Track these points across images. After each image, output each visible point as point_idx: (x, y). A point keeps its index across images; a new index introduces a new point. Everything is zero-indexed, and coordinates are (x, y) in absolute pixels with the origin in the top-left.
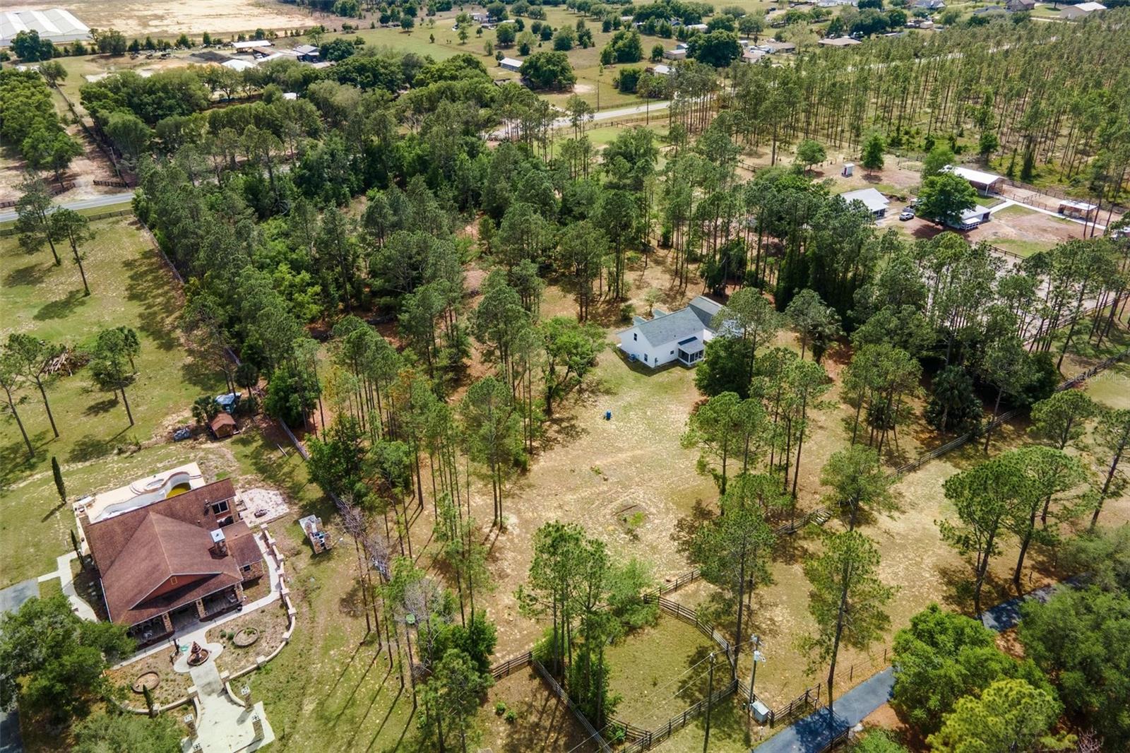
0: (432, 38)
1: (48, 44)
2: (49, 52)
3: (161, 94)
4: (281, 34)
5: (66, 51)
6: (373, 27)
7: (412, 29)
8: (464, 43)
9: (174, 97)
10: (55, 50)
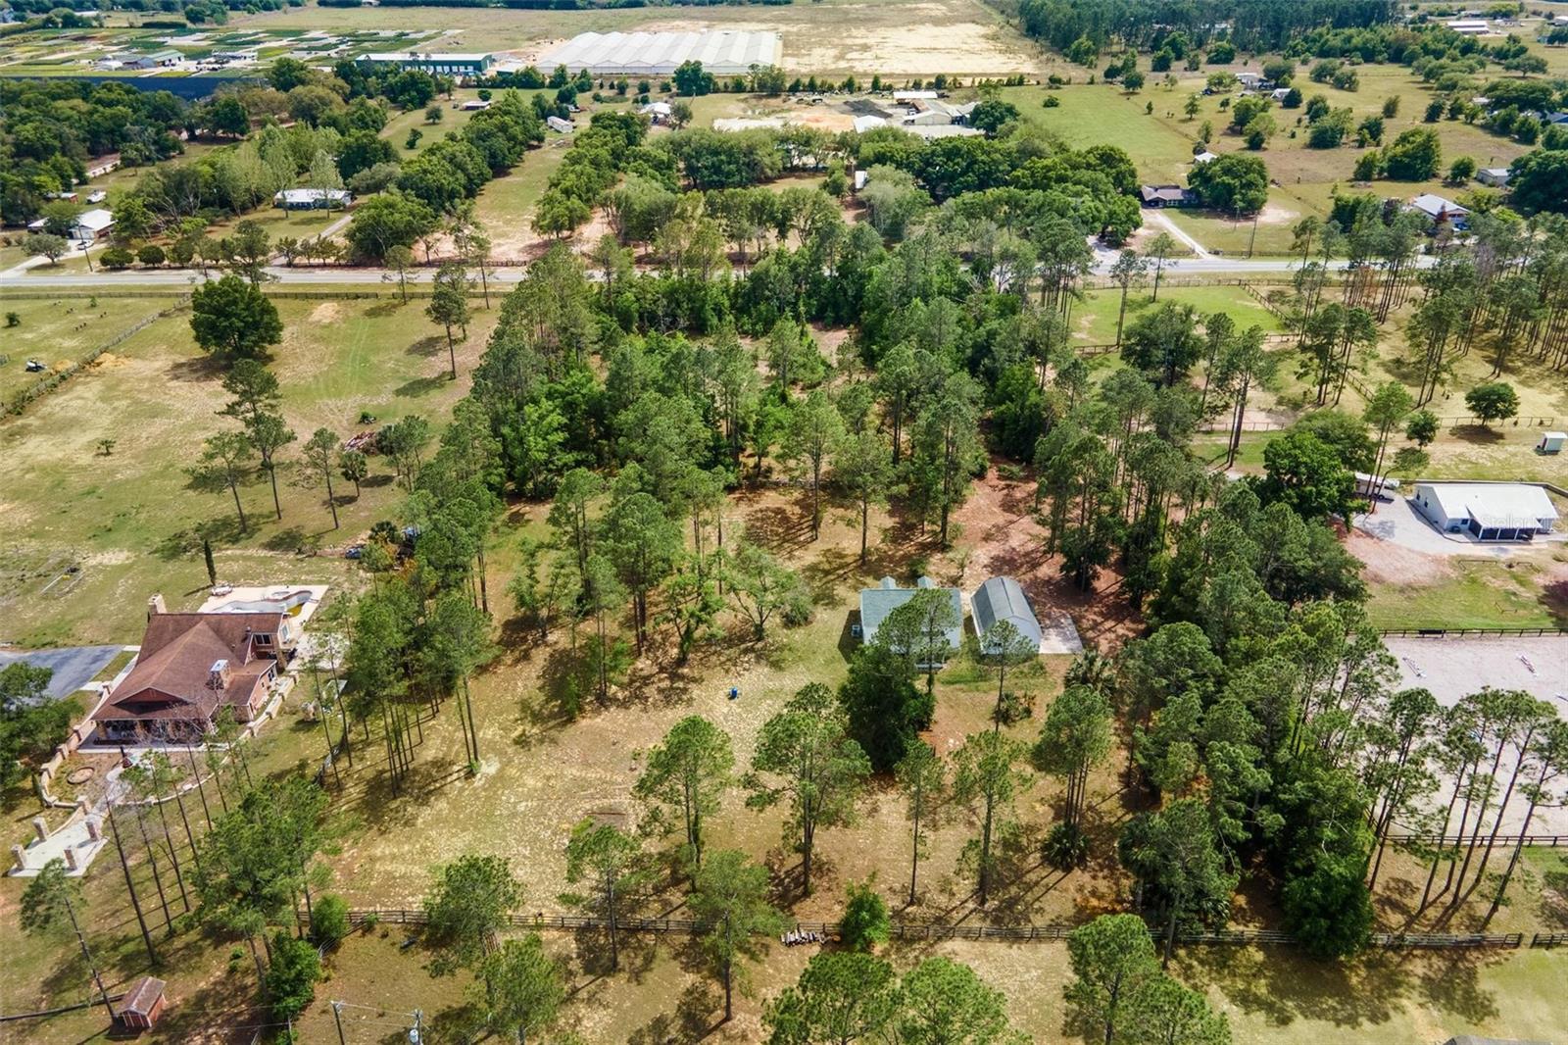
0: (1150, 108)
1: (709, 78)
2: (707, 87)
3: (723, 157)
4: (967, 82)
5: (726, 86)
6: (1092, 82)
7: (1138, 90)
8: (1191, 119)
9: (737, 163)
10: (715, 84)
